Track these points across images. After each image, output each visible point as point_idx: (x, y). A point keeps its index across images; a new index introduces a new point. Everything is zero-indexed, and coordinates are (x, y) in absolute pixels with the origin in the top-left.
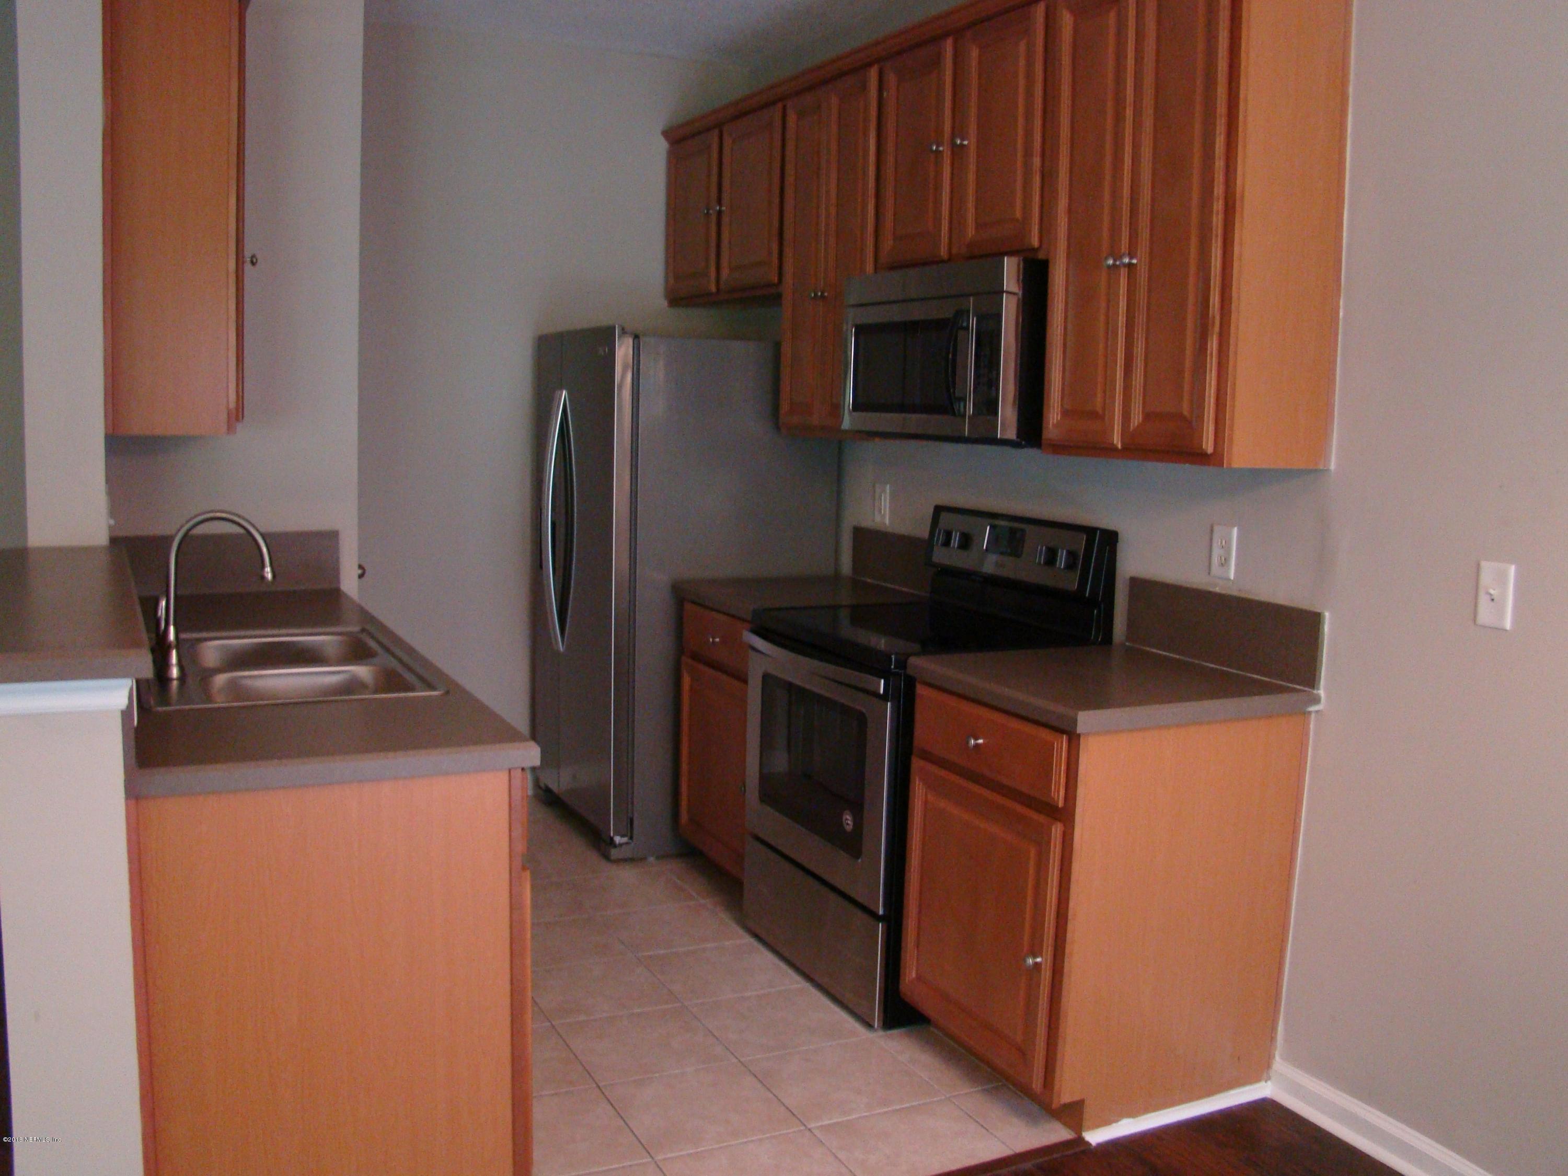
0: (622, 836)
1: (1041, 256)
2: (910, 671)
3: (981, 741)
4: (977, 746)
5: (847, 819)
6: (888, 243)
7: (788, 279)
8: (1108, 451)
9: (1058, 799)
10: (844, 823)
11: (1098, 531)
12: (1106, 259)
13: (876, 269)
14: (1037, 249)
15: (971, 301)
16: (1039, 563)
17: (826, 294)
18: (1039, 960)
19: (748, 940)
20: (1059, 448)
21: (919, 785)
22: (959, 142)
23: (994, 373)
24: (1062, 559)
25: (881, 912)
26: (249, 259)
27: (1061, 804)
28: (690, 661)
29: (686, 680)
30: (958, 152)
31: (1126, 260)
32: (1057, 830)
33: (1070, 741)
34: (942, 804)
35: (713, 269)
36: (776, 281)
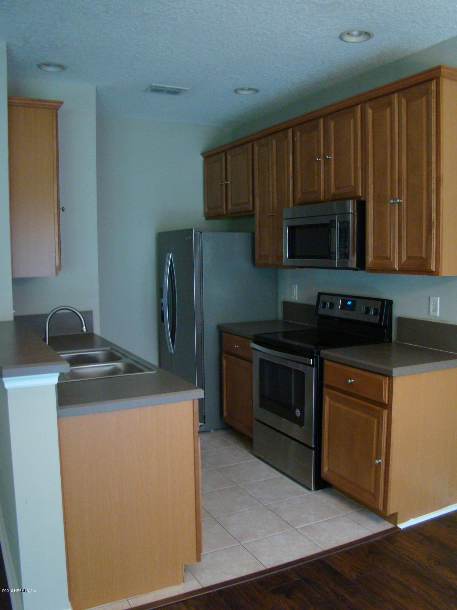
0: (201, 423)
1: (362, 199)
2: (321, 356)
3: (352, 381)
4: (351, 382)
5: (297, 412)
6: (299, 195)
7: (257, 209)
8: (393, 271)
9: (386, 401)
10: (296, 413)
11: (386, 301)
12: (390, 200)
13: (294, 206)
14: (361, 197)
15: (337, 217)
16: (363, 313)
17: (273, 214)
18: (380, 461)
19: (256, 460)
20: (372, 270)
21: (327, 398)
22: (327, 157)
23: (347, 243)
24: (372, 312)
25: (313, 446)
26: (61, 209)
27: (386, 403)
28: (226, 355)
29: (224, 362)
30: (327, 161)
31: (398, 201)
32: (385, 412)
33: (389, 379)
34: (337, 405)
35: (224, 206)
36: (252, 209)
